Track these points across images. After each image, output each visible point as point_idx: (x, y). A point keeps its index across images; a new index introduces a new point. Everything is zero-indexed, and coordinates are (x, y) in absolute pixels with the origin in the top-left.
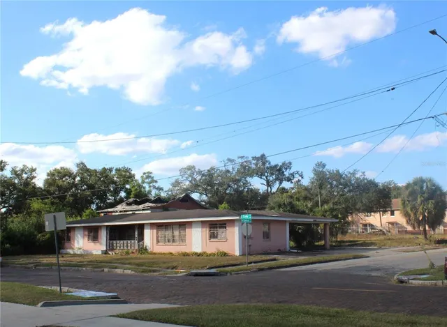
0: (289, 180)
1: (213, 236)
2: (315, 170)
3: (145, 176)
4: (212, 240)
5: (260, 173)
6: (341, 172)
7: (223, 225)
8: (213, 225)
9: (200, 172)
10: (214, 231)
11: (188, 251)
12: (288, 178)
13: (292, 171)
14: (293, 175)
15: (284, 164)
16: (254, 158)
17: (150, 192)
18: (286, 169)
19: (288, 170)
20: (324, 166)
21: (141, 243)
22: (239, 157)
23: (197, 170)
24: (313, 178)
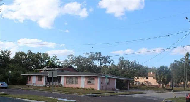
0: (109, 62)
1: (89, 82)
2: (120, 60)
3: (54, 57)
4: (88, 84)
5: (98, 59)
6: (130, 61)
7: (93, 78)
8: (89, 78)
9: (75, 57)
10: (89, 80)
11: (79, 87)
12: (108, 62)
14: (110, 61)
15: (107, 56)
16: (96, 53)
17: (56, 64)
18: (108, 58)
19: (109, 59)
20: (123, 58)
21: (60, 83)
22: (90, 53)
23: (74, 56)
24: (119, 63)
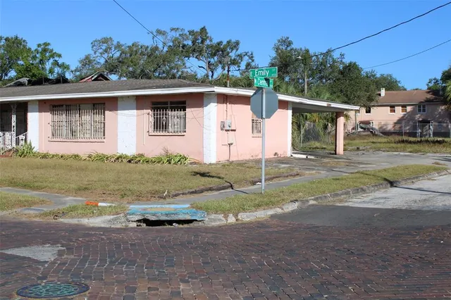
1: (159, 125)
3: (40, 49)
4: (156, 132)
5: (196, 51)
6: (311, 52)
7: (179, 104)
8: (160, 105)
9: (118, 46)
12: (234, 60)
13: (239, 52)
14: (241, 56)
15: (229, 42)
16: (191, 32)
17: (51, 71)
18: (232, 49)
19: (234, 51)
20: (290, 43)
21: (21, 137)
22: (172, 29)
23: (115, 43)
24: (275, 58)
